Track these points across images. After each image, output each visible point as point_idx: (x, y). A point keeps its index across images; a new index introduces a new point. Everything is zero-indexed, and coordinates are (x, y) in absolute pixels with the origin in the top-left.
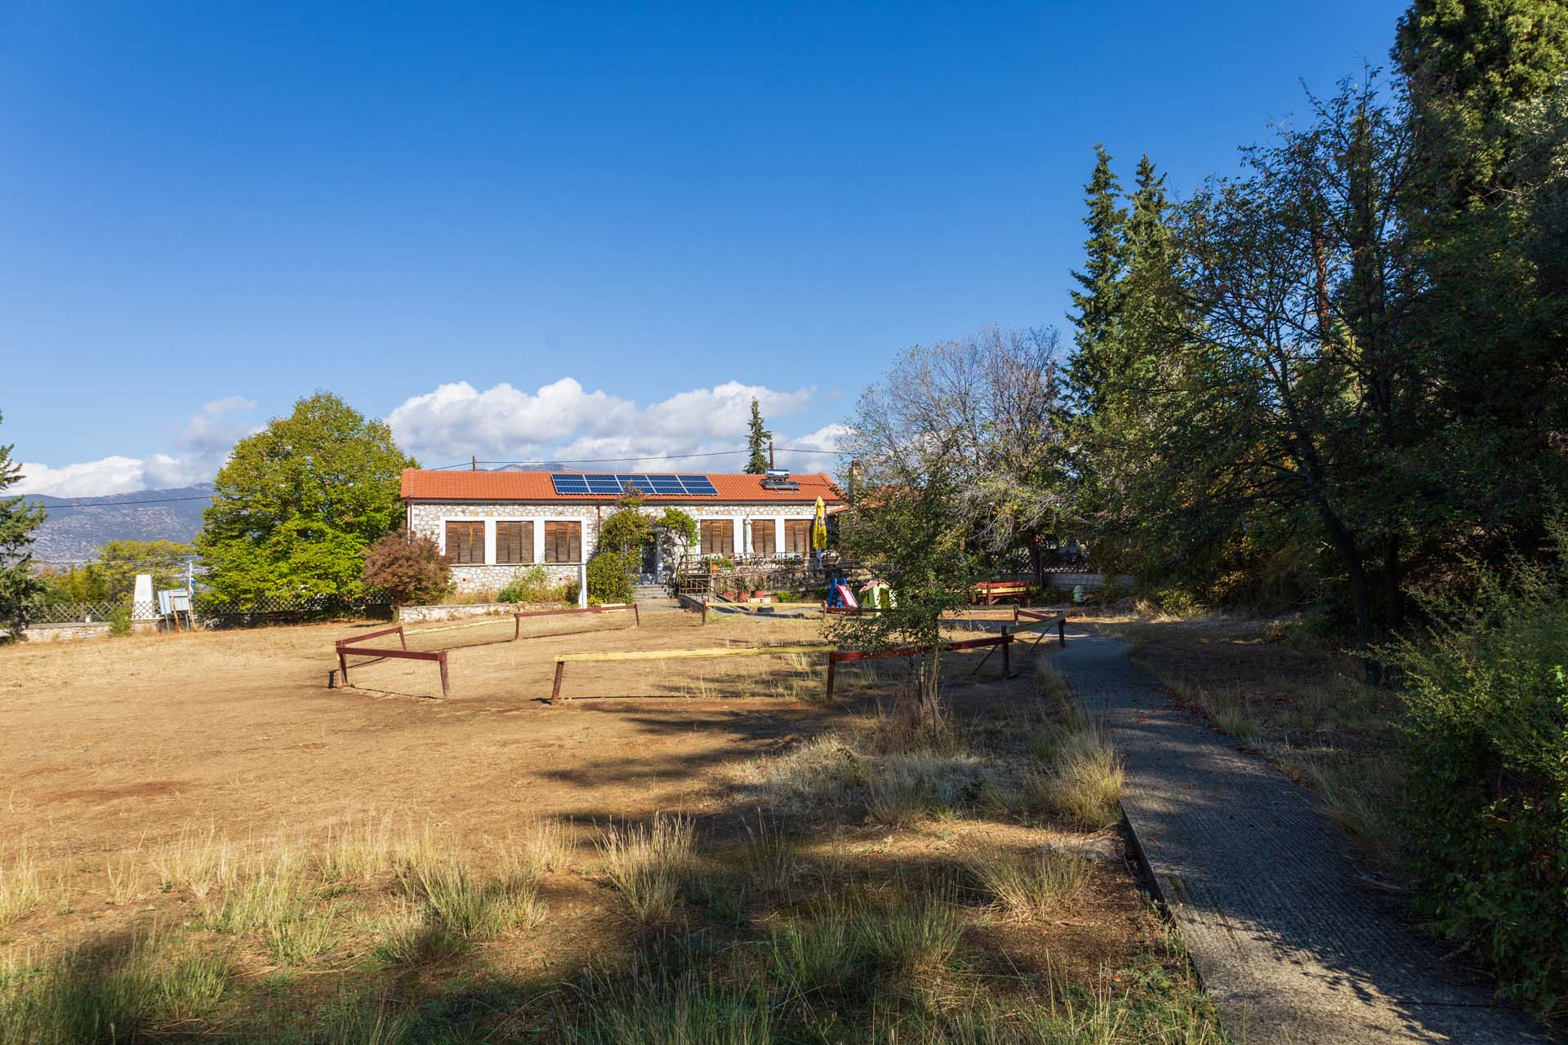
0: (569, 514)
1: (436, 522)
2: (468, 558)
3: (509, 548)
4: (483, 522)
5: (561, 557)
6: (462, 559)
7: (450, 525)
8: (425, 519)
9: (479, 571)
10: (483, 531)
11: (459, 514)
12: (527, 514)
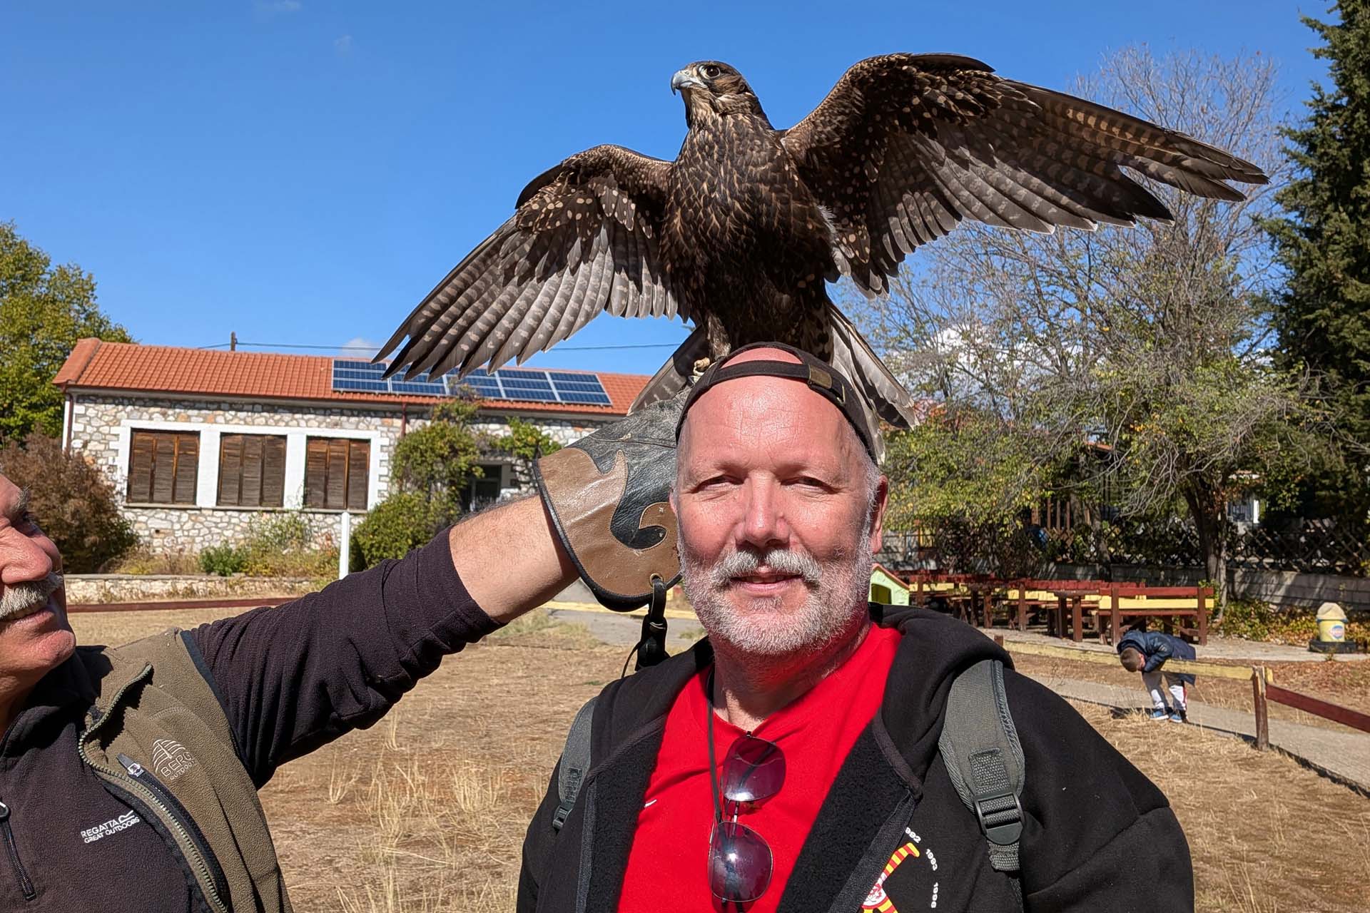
0: (349, 429)
1: (115, 430)
2: (168, 496)
3: (241, 477)
4: (196, 434)
5: (332, 500)
6: (156, 496)
7: (139, 437)
8: (95, 423)
9: (185, 516)
10: (196, 449)
11: (155, 420)
12: (277, 423)
